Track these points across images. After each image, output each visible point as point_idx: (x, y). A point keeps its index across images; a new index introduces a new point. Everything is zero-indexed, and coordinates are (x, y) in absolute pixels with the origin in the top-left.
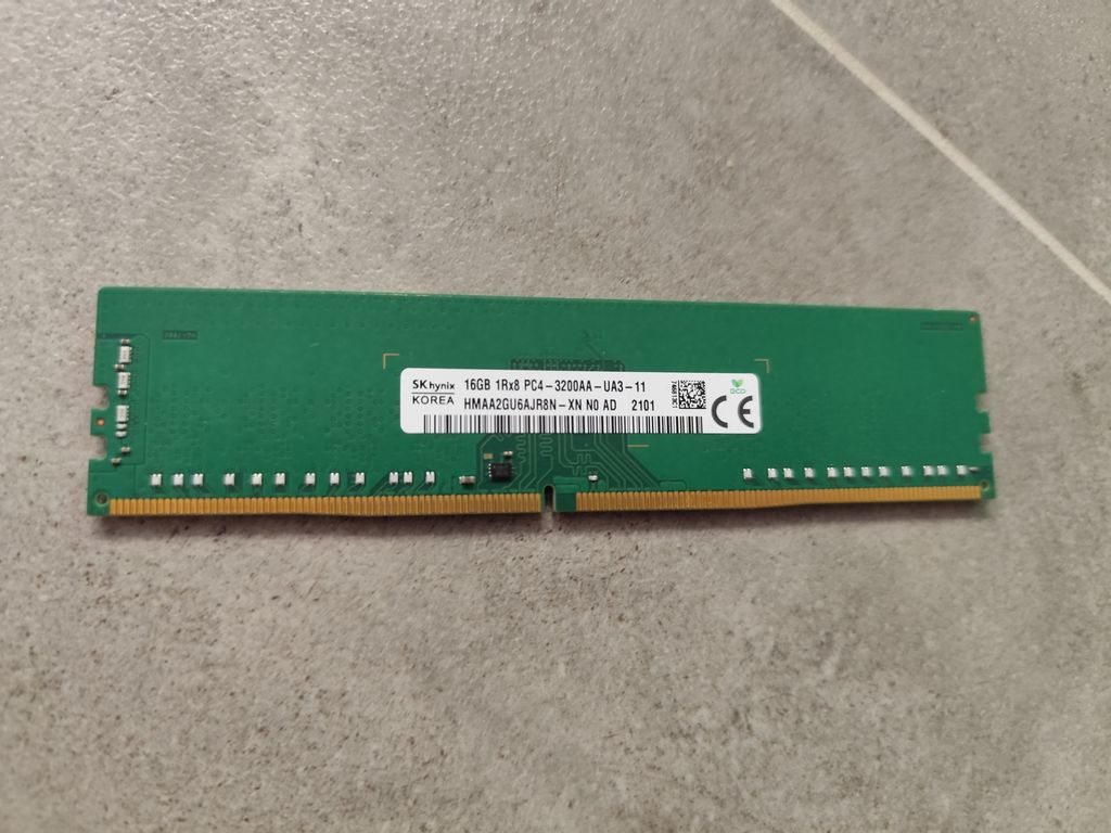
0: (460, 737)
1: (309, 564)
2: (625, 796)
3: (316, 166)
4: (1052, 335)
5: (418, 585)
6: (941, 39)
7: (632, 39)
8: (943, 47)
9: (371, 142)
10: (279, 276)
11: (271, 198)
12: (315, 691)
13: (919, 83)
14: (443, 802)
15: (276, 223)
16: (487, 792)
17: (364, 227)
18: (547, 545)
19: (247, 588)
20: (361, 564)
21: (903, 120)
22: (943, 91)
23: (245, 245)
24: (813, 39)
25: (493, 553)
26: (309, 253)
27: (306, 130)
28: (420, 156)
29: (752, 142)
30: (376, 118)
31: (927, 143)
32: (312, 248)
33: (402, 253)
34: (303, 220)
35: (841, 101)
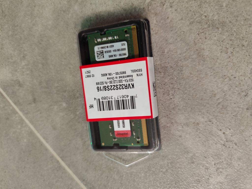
0: (193, 38)
1: (225, 85)
2: (154, 18)
3: (209, 178)
4: (39, 112)
5: (199, 76)
6: (56, 182)
8: (56, 180)
9: (194, 181)
10: (222, 154)
11: (221, 172)
12: (228, 54)
13: (63, 173)
14: (200, 23)
15: (220, 166)
16: (189, 23)
17: (199, 162)
18: (165, 81)
19: (242, 81)
20: (212, 83)
21: (67, 166)
22: (58, 170)
23: (229, 162)
25: (179, 81)
26: (214, 158)
27: (210, 187)
28: (183, 176)
29: (103, 167)
31: (63, 160)
32: (213, 159)
33: (191, 155)
34: (214, 166)
35: (81, 172)
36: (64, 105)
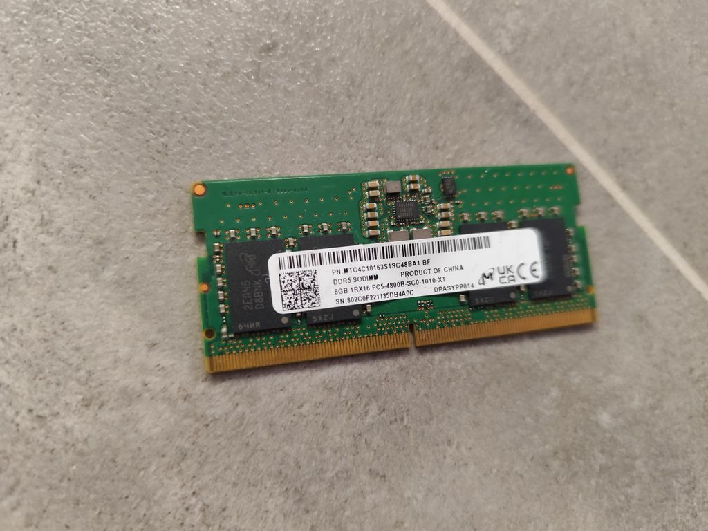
3: (37, 185)
6: (627, 104)
7: (353, 83)
8: (628, 111)
9: (92, 165)
17: (75, 247)
22: (624, 150)
24: (517, 96)
26: (20, 269)
27: (31, 149)
28: (136, 182)
30: (100, 143)
31: (608, 195)
32: (23, 264)
34: (19, 237)
36: (605, 418)
